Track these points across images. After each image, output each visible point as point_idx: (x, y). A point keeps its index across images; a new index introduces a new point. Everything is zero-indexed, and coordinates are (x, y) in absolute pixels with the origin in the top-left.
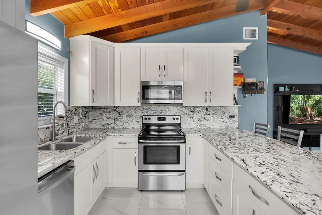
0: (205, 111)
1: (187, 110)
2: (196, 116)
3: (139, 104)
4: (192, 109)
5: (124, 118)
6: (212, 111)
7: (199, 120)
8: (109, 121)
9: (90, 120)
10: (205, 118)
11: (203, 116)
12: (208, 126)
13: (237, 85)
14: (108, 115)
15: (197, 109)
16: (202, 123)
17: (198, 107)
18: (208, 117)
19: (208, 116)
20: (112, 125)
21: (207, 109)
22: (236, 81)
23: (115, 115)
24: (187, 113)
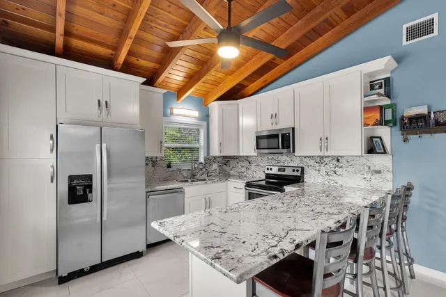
0: (335, 163)
1: (312, 161)
2: (323, 169)
3: (256, 154)
4: (318, 160)
5: (253, 167)
6: (345, 162)
7: (327, 174)
8: (243, 170)
9: (231, 167)
10: (335, 172)
11: (333, 169)
12: (340, 183)
13: (368, 125)
14: (242, 165)
15: (325, 160)
16: (331, 178)
17: (326, 157)
18: (339, 171)
19: (341, 170)
20: (245, 173)
21: (338, 161)
22: (368, 118)
23: (246, 164)
24: (311, 164)
